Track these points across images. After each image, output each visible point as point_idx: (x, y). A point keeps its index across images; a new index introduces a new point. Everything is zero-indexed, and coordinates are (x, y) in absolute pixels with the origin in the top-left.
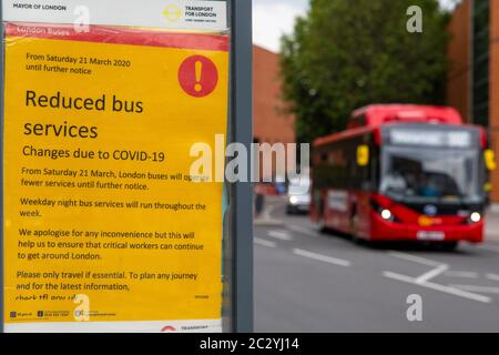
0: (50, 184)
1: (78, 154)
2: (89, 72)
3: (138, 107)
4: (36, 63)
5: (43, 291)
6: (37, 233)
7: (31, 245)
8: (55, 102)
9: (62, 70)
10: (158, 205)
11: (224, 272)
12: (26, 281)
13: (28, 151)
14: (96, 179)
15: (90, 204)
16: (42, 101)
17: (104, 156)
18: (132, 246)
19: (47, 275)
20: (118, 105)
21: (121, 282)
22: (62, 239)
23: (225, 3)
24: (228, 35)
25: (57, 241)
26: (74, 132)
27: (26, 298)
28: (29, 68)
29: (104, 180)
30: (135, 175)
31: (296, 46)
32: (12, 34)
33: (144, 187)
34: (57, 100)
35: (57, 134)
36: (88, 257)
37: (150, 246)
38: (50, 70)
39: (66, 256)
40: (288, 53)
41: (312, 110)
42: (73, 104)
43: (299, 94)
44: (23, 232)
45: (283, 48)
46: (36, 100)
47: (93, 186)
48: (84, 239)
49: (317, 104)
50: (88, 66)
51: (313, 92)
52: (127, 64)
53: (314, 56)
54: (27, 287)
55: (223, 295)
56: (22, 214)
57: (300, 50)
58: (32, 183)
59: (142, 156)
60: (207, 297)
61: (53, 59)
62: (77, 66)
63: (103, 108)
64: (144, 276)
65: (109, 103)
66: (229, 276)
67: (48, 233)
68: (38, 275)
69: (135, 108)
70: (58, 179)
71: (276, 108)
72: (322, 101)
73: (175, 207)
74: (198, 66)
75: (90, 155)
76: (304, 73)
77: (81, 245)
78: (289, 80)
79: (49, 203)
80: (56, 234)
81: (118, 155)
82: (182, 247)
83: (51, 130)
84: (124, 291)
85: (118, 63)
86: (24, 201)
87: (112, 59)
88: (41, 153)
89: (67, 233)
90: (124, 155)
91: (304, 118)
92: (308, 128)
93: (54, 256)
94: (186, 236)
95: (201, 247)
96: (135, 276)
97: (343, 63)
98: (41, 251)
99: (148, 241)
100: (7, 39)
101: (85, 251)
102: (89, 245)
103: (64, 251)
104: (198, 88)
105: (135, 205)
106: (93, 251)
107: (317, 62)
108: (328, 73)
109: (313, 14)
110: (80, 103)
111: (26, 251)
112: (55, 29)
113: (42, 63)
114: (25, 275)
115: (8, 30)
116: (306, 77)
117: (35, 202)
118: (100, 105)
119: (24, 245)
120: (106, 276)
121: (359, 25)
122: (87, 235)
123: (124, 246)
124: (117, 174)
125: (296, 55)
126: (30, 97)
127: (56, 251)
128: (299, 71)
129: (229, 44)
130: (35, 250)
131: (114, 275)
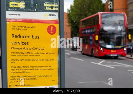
0: (18, 56)
1: (24, 49)
2: (27, 29)
3: (38, 37)
4: (14, 28)
5: (17, 80)
6: (15, 67)
7: (14, 70)
8: (19, 37)
9: (20, 29)
10: (43, 60)
11: (58, 75)
12: (13, 78)
13: (12, 48)
14: (28, 54)
15: (27, 60)
16: (16, 37)
17: (30, 49)
18: (37, 69)
19: (17, 77)
20: (33, 37)
21: (35, 78)
22: (21, 68)
23: (58, 13)
24: (59, 20)
25: (20, 69)
26: (23, 43)
27: (13, 82)
28: (13, 29)
29: (30, 54)
30: (38, 53)
31: (71, 11)
32: (8, 21)
33: (40, 56)
34: (19, 36)
35: (19, 44)
36: (27, 72)
37: (41, 69)
38: (17, 29)
39: (22, 72)
40: (69, 13)
41: (74, 26)
42: (23, 37)
43: (71, 22)
44: (12, 67)
45: (68, 11)
46: (14, 36)
47: (28, 56)
48: (26, 68)
49: (75, 24)
50: (26, 28)
51: (75, 21)
52: (35, 27)
53: (75, 13)
54: (13, 80)
55: (58, 80)
56: (12, 63)
57: (72, 12)
58: (14, 56)
59: (39, 49)
60: (54, 80)
61: (18, 27)
62: (24, 28)
63: (30, 38)
64: (40, 76)
65: (31, 37)
66: (60, 76)
67: (18, 67)
68: (15, 77)
69: (37, 38)
70: (20, 54)
71: (66, 25)
72: (77, 24)
73: (47, 60)
74: (52, 27)
75: (27, 49)
76: (73, 17)
77: (25, 70)
78: (69, 19)
79: (18, 60)
80: (19, 67)
81: (33, 49)
82: (48, 69)
83: (18, 43)
84: (35, 80)
85: (33, 27)
86: (12, 60)
87: (32, 27)
88: (16, 49)
89: (22, 67)
90: (35, 49)
91: (73, 27)
92: (73, 30)
93: (19, 72)
94: (49, 67)
95: (53, 69)
96: (38, 76)
97: (81, 15)
98: (16, 71)
99: (41, 68)
100: (7, 23)
101: (26, 71)
102: (27, 69)
103: (21, 71)
104: (52, 33)
105: (38, 60)
106: (28, 71)
107: (76, 15)
108: (78, 17)
109: (74, 4)
110: (24, 37)
111: (13, 71)
112: (18, 20)
113: (15, 28)
114: (12, 77)
115: (7, 20)
116: (73, 18)
117: (14, 60)
118: (29, 37)
119: (12, 70)
120: (31, 76)
121: (85, 6)
122: (27, 67)
123: (35, 70)
124: (33, 53)
125: (71, 13)
126: (13, 36)
127: (20, 71)
128: (72, 17)
129: (59, 22)
130: (15, 71)
131: (33, 76)
